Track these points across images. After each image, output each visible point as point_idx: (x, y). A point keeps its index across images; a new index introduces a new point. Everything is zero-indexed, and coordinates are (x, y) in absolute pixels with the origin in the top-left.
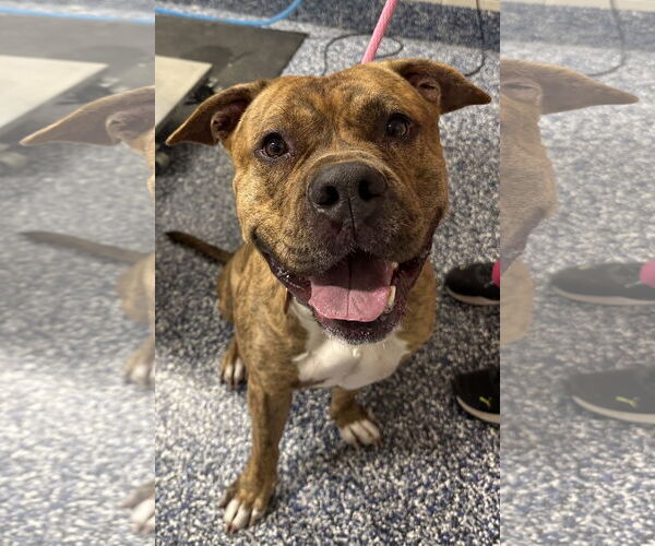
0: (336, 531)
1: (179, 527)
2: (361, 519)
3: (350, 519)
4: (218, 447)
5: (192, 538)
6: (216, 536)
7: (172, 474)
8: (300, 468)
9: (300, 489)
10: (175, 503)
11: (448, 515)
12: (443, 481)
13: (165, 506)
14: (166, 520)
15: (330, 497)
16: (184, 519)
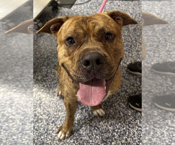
0: (91, 141)
1: (44, 139)
2: (98, 138)
3: (95, 138)
4: (56, 115)
5: (48, 142)
6: (55, 142)
7: (42, 123)
8: (81, 122)
9: (81, 128)
10: (43, 131)
11: (124, 138)
12: (123, 128)
13: (40, 132)
14: (40, 137)
15: (90, 131)
16: (46, 136)
